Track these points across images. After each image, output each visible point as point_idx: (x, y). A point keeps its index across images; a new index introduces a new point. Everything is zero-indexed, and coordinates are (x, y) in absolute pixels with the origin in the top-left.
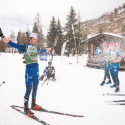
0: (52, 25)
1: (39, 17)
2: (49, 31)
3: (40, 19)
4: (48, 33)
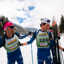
0: (61, 20)
1: (54, 17)
2: (60, 23)
3: (55, 18)
4: (60, 24)
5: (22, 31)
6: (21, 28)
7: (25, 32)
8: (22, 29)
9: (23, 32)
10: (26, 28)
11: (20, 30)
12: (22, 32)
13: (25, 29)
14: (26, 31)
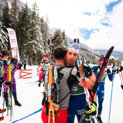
5: (88, 55)
6: (85, 50)
7: (94, 58)
8: (88, 51)
9: (90, 57)
10: (96, 50)
11: (83, 52)
12: (88, 58)
13: (94, 52)
14: (97, 57)
